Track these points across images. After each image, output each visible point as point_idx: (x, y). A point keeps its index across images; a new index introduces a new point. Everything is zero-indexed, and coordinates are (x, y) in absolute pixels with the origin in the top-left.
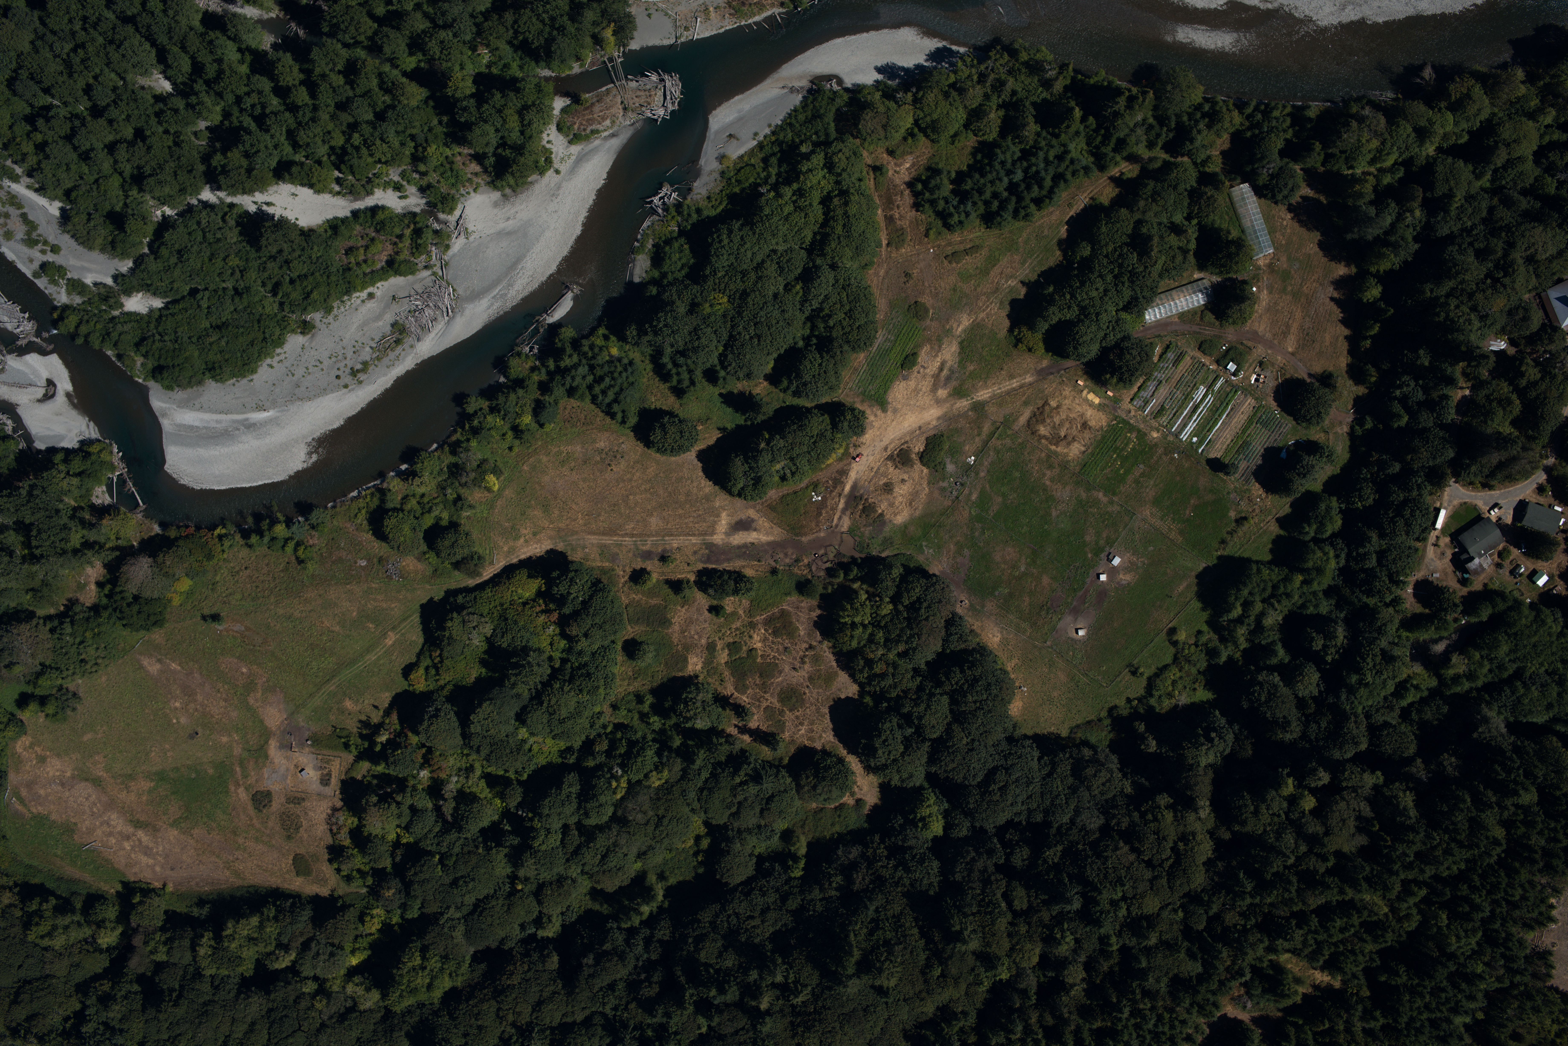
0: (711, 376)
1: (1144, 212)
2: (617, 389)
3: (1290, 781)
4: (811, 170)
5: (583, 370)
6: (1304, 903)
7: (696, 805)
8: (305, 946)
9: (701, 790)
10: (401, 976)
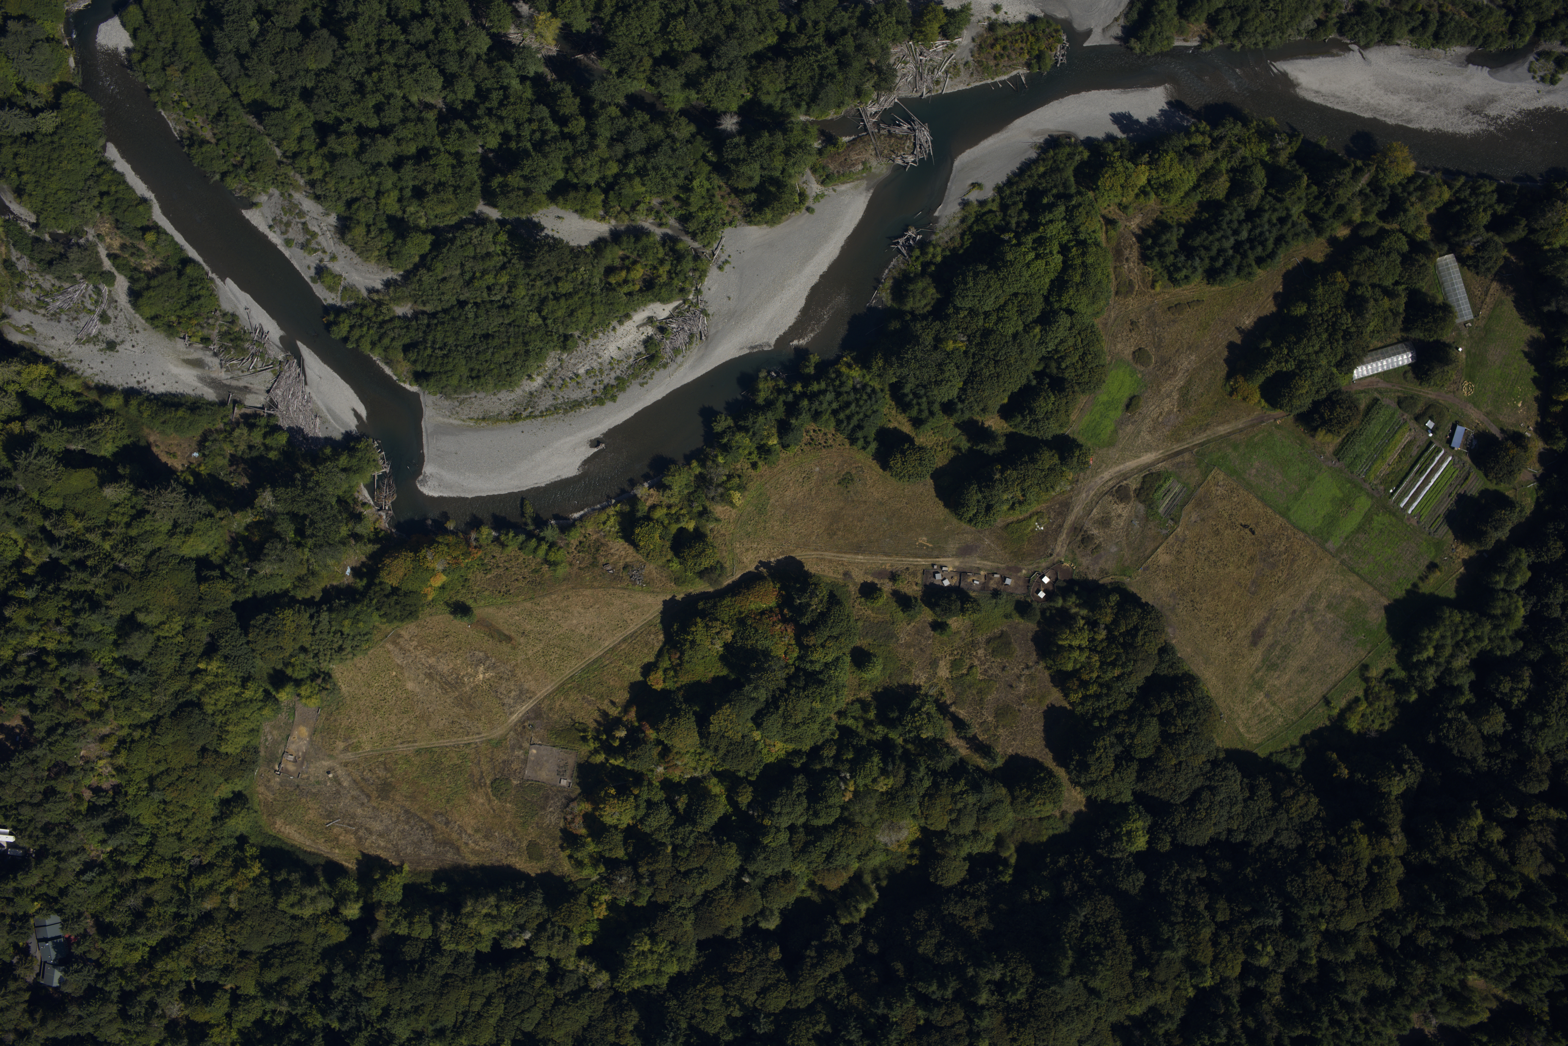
0: (948, 408)
1: (1358, 276)
2: (861, 416)
3: (1479, 812)
4: (1051, 221)
5: (830, 396)
6: (1494, 927)
7: (917, 811)
8: (541, 928)
9: (924, 796)
10: (631, 959)
